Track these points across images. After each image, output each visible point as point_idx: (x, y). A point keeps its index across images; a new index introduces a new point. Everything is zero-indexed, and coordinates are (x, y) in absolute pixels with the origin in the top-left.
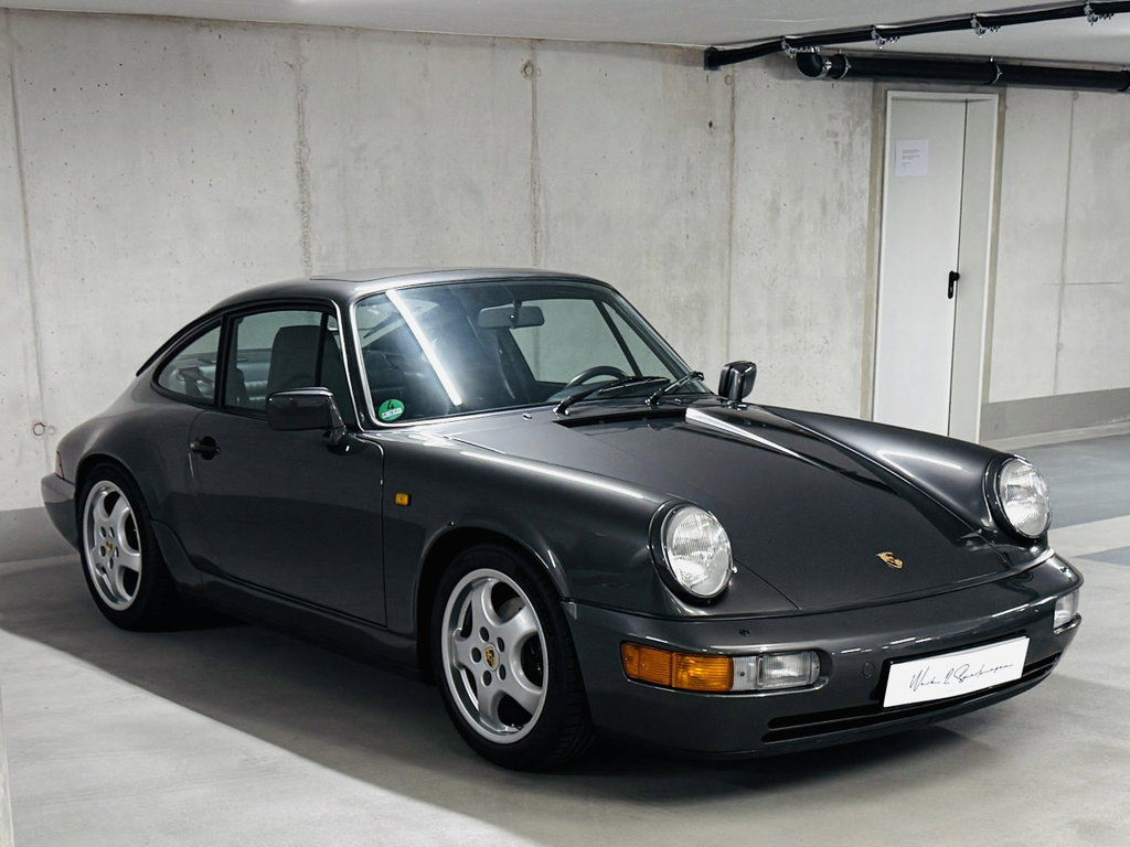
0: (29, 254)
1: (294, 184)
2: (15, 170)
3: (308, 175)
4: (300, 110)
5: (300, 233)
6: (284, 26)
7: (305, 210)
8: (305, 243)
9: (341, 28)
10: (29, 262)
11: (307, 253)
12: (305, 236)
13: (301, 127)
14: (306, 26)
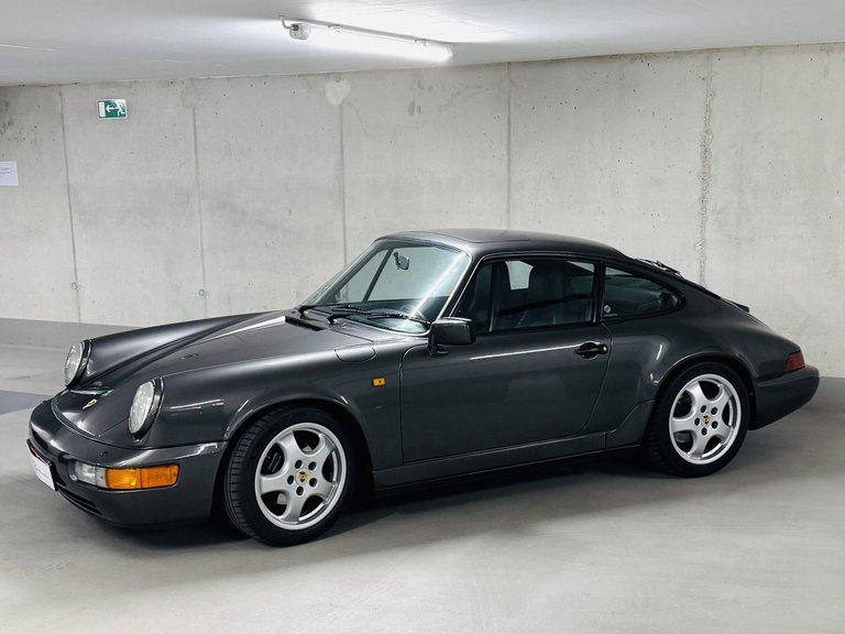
0: (509, 206)
1: (698, 161)
2: (506, 157)
3: (710, 153)
4: (708, 109)
5: (700, 195)
6: (701, 51)
7: (705, 178)
8: (703, 200)
9: (749, 47)
10: (508, 211)
11: (704, 208)
12: (704, 197)
13: (707, 120)
14: (719, 50)
